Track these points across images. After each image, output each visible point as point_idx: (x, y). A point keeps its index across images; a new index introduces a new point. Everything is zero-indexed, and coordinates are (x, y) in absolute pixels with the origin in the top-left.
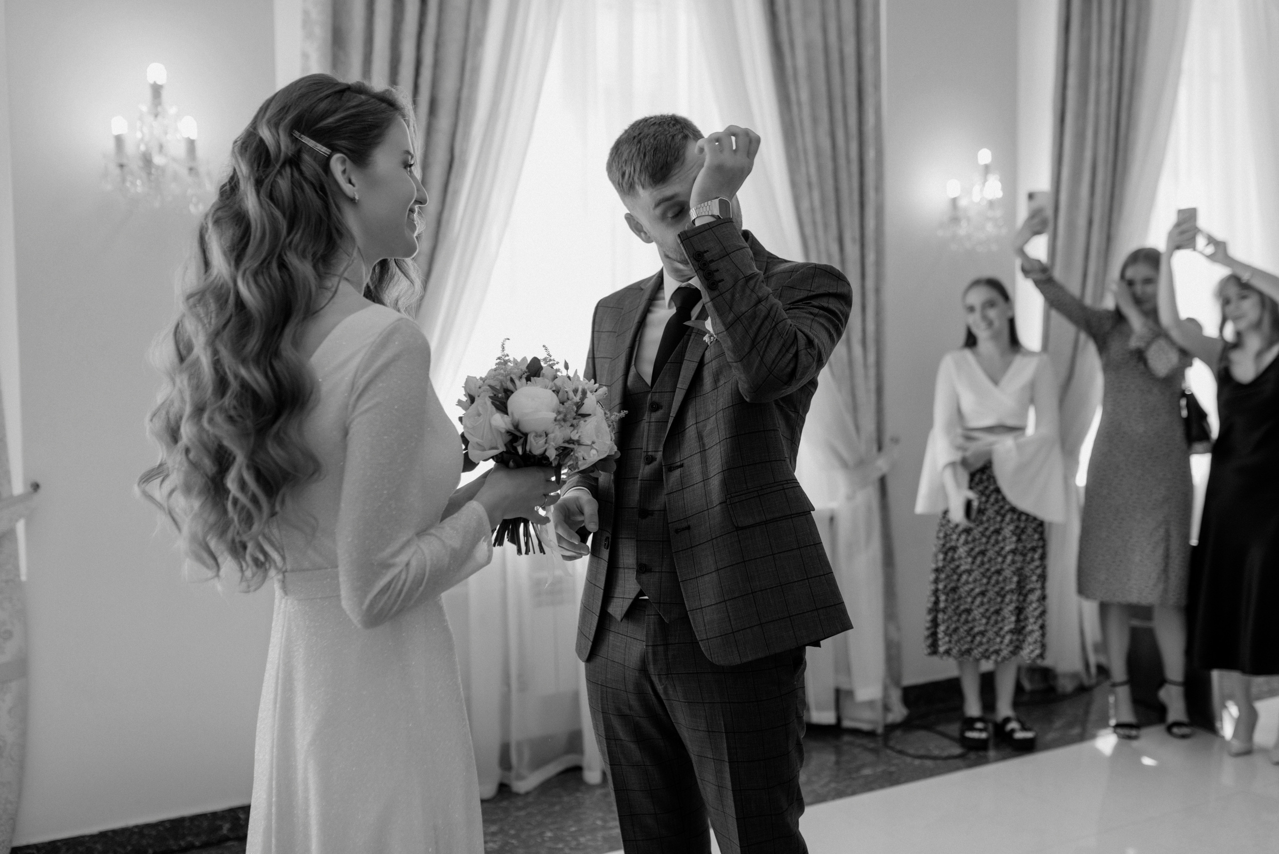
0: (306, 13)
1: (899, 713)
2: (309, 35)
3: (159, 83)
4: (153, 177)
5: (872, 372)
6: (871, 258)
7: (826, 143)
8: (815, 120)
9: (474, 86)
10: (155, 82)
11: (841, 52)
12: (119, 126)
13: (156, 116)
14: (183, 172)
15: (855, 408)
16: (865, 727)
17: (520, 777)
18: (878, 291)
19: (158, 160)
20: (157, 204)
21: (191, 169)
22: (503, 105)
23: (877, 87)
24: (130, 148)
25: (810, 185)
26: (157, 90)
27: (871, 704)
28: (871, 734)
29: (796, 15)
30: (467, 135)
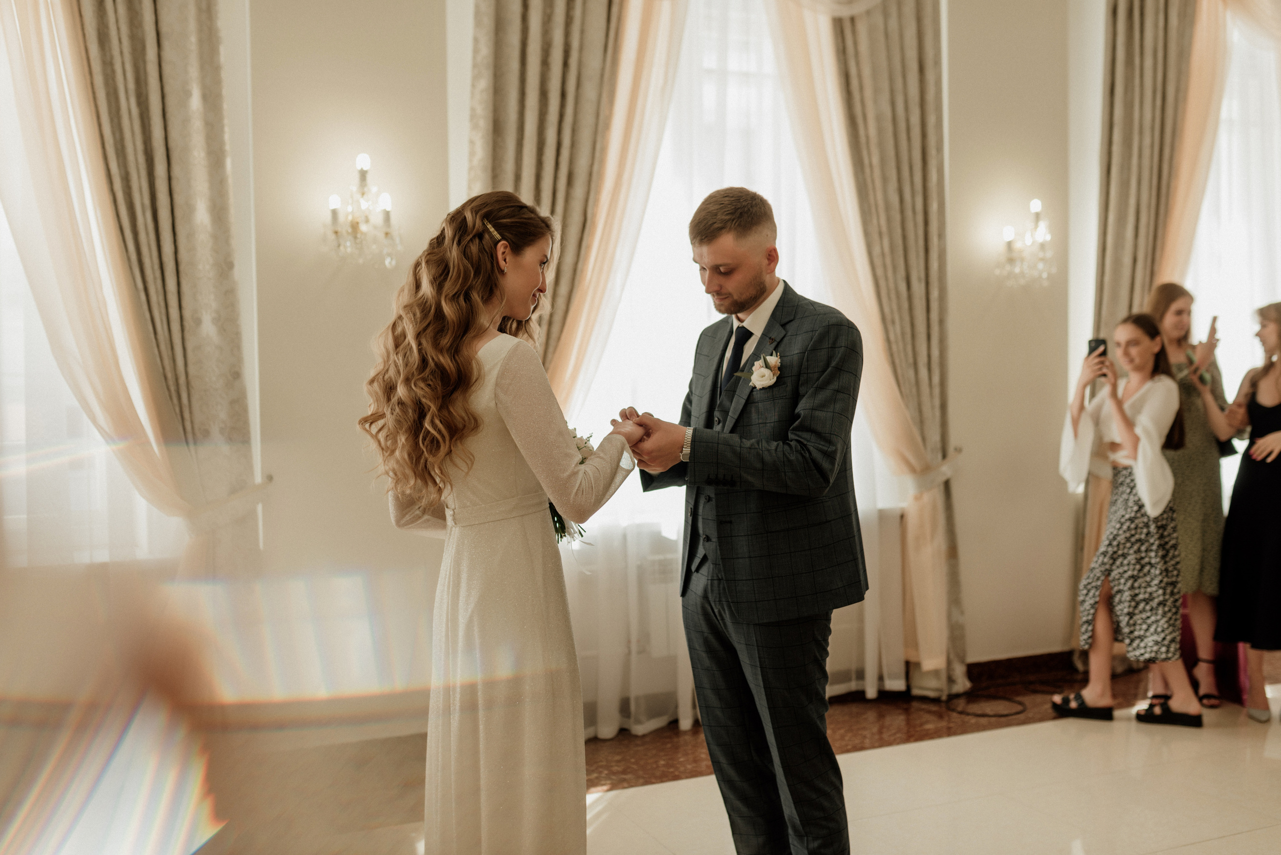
0: (473, 110)
1: (962, 684)
2: (475, 127)
3: (365, 169)
4: (358, 241)
5: (937, 391)
6: (935, 294)
7: (894, 199)
8: (885, 180)
9: (603, 162)
10: (362, 169)
11: (908, 121)
12: (335, 202)
13: (363, 194)
14: (381, 235)
15: (921, 422)
16: (931, 694)
17: (638, 722)
18: (941, 322)
19: (363, 228)
20: (361, 261)
21: (387, 234)
22: (626, 176)
23: (940, 149)
24: (341, 218)
25: (880, 234)
26: (363, 174)
27: (936, 673)
28: (936, 701)
29: (868, 93)
30: (597, 201)
